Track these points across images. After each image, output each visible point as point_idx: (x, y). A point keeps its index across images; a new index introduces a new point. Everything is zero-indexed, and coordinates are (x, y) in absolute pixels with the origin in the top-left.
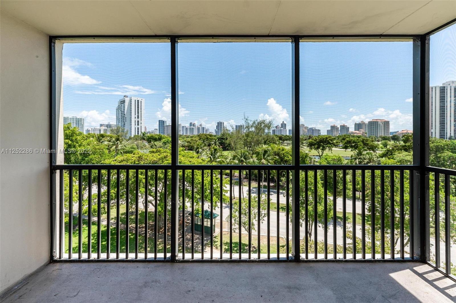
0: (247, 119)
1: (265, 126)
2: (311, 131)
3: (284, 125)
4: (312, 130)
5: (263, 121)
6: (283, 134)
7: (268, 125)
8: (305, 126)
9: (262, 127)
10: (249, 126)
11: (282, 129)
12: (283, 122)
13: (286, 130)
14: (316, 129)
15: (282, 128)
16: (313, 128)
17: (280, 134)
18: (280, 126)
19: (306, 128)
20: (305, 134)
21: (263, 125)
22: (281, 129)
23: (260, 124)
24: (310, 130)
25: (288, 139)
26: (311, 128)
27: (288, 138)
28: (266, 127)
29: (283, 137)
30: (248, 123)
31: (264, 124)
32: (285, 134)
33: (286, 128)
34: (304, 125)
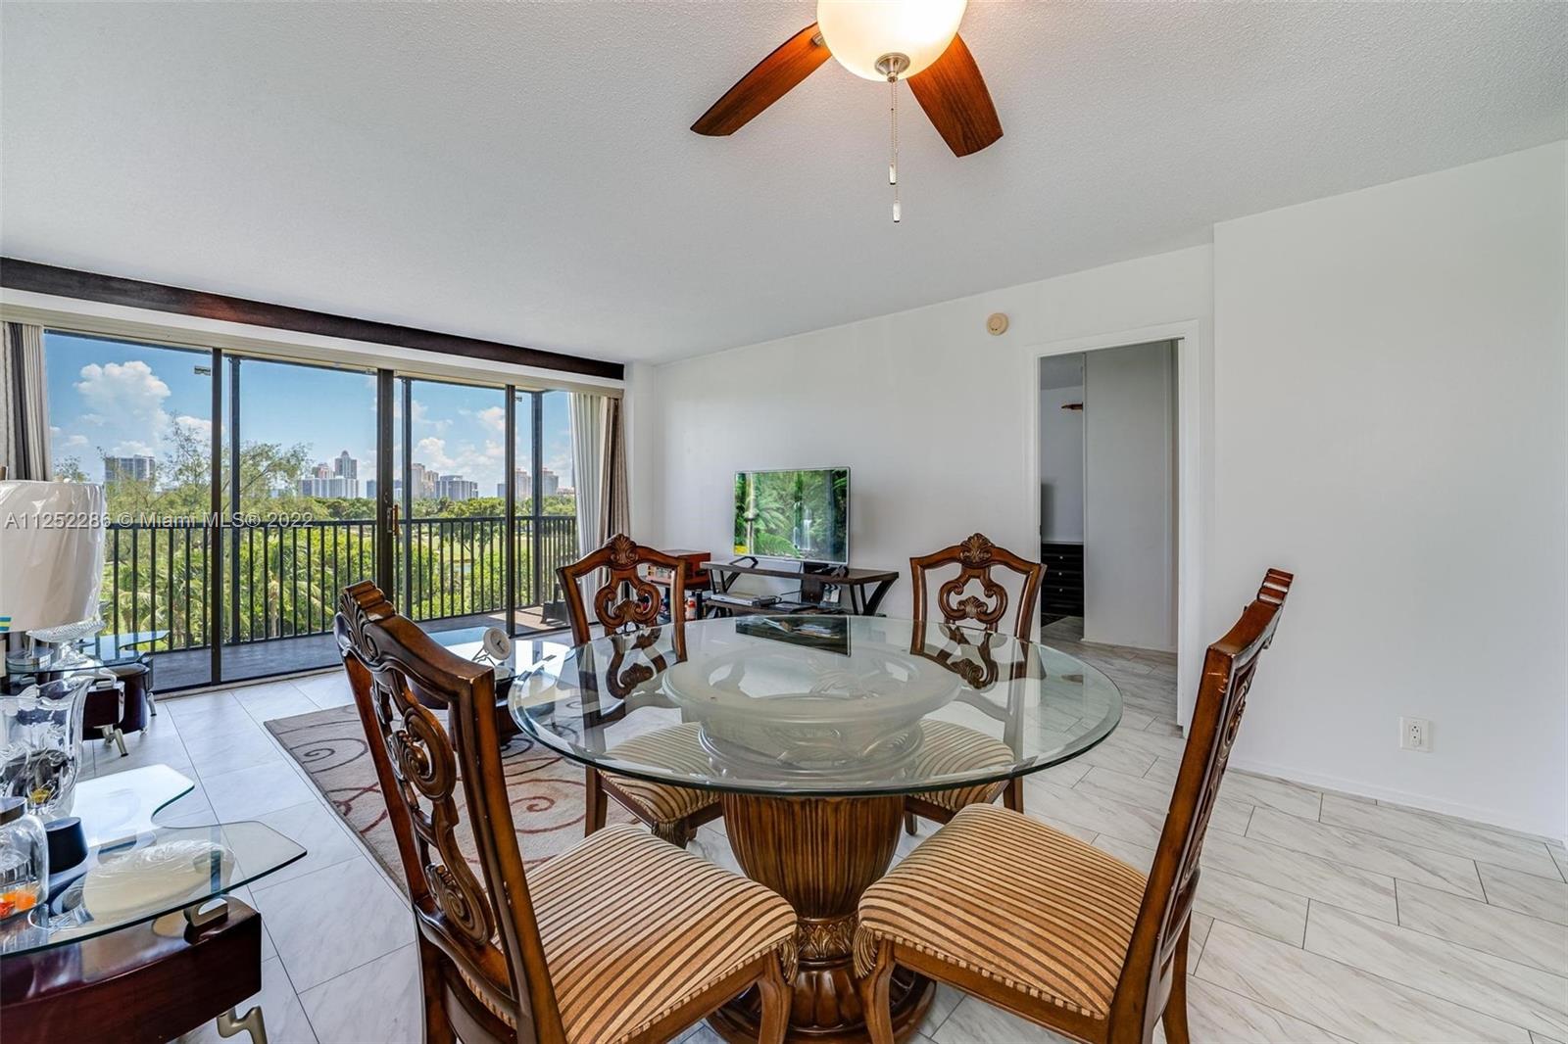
0: (188, 439)
1: (275, 467)
2: (448, 487)
3: (347, 466)
4: (451, 483)
5: (267, 449)
6: (343, 495)
7: (288, 461)
8: (427, 470)
9: (261, 469)
10: (199, 465)
11: (342, 477)
12: (345, 453)
13: (357, 482)
14: (465, 479)
15: (341, 474)
16: (453, 477)
17: (331, 495)
18: (333, 467)
19: (431, 475)
20: (427, 494)
21: (265, 464)
22: (338, 477)
23: (253, 457)
24: (444, 483)
25: (364, 512)
26: (445, 478)
27: (365, 508)
28: (280, 469)
29: (345, 504)
30: (195, 451)
31: (268, 458)
32: (352, 496)
33: (355, 474)
34: (424, 467)
